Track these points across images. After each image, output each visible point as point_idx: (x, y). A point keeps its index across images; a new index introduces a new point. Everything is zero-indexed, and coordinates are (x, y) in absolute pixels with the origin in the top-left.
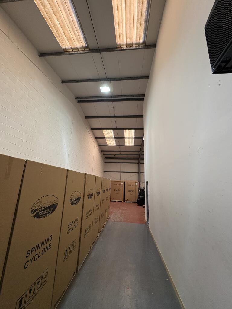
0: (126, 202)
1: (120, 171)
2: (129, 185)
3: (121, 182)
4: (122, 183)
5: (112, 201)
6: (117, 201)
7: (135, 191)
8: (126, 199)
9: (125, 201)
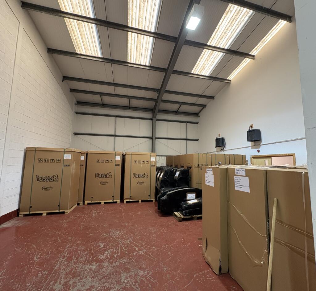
0: (127, 202)
1: (113, 134)
2: (135, 162)
3: (116, 155)
4: (119, 158)
5: (89, 204)
6: (102, 202)
7: (149, 174)
8: (126, 195)
9: (125, 201)
